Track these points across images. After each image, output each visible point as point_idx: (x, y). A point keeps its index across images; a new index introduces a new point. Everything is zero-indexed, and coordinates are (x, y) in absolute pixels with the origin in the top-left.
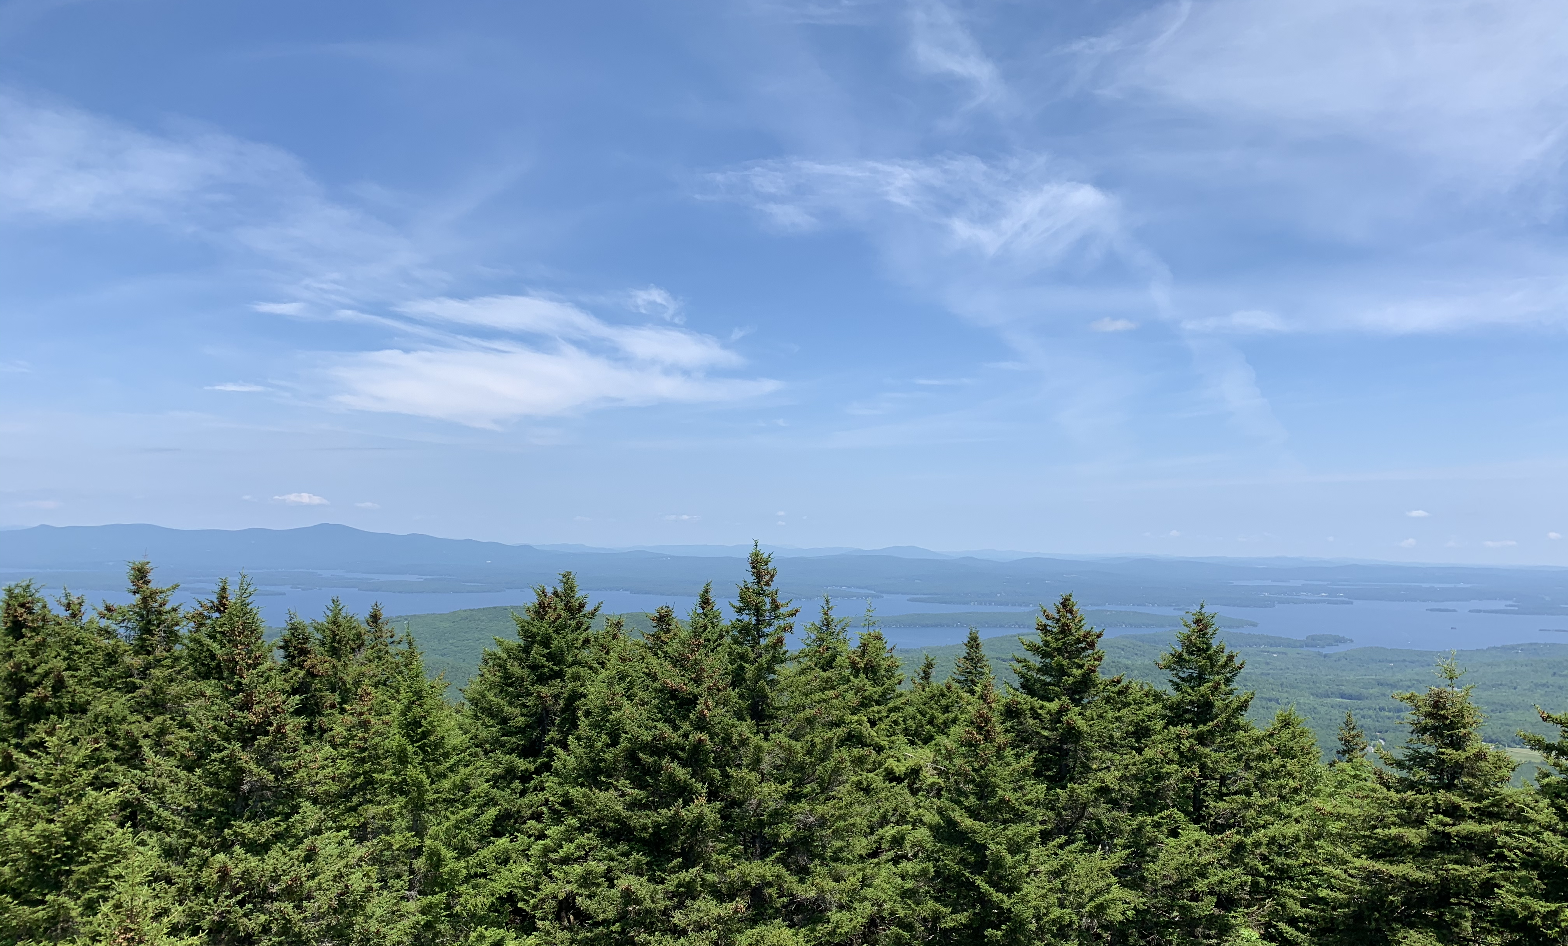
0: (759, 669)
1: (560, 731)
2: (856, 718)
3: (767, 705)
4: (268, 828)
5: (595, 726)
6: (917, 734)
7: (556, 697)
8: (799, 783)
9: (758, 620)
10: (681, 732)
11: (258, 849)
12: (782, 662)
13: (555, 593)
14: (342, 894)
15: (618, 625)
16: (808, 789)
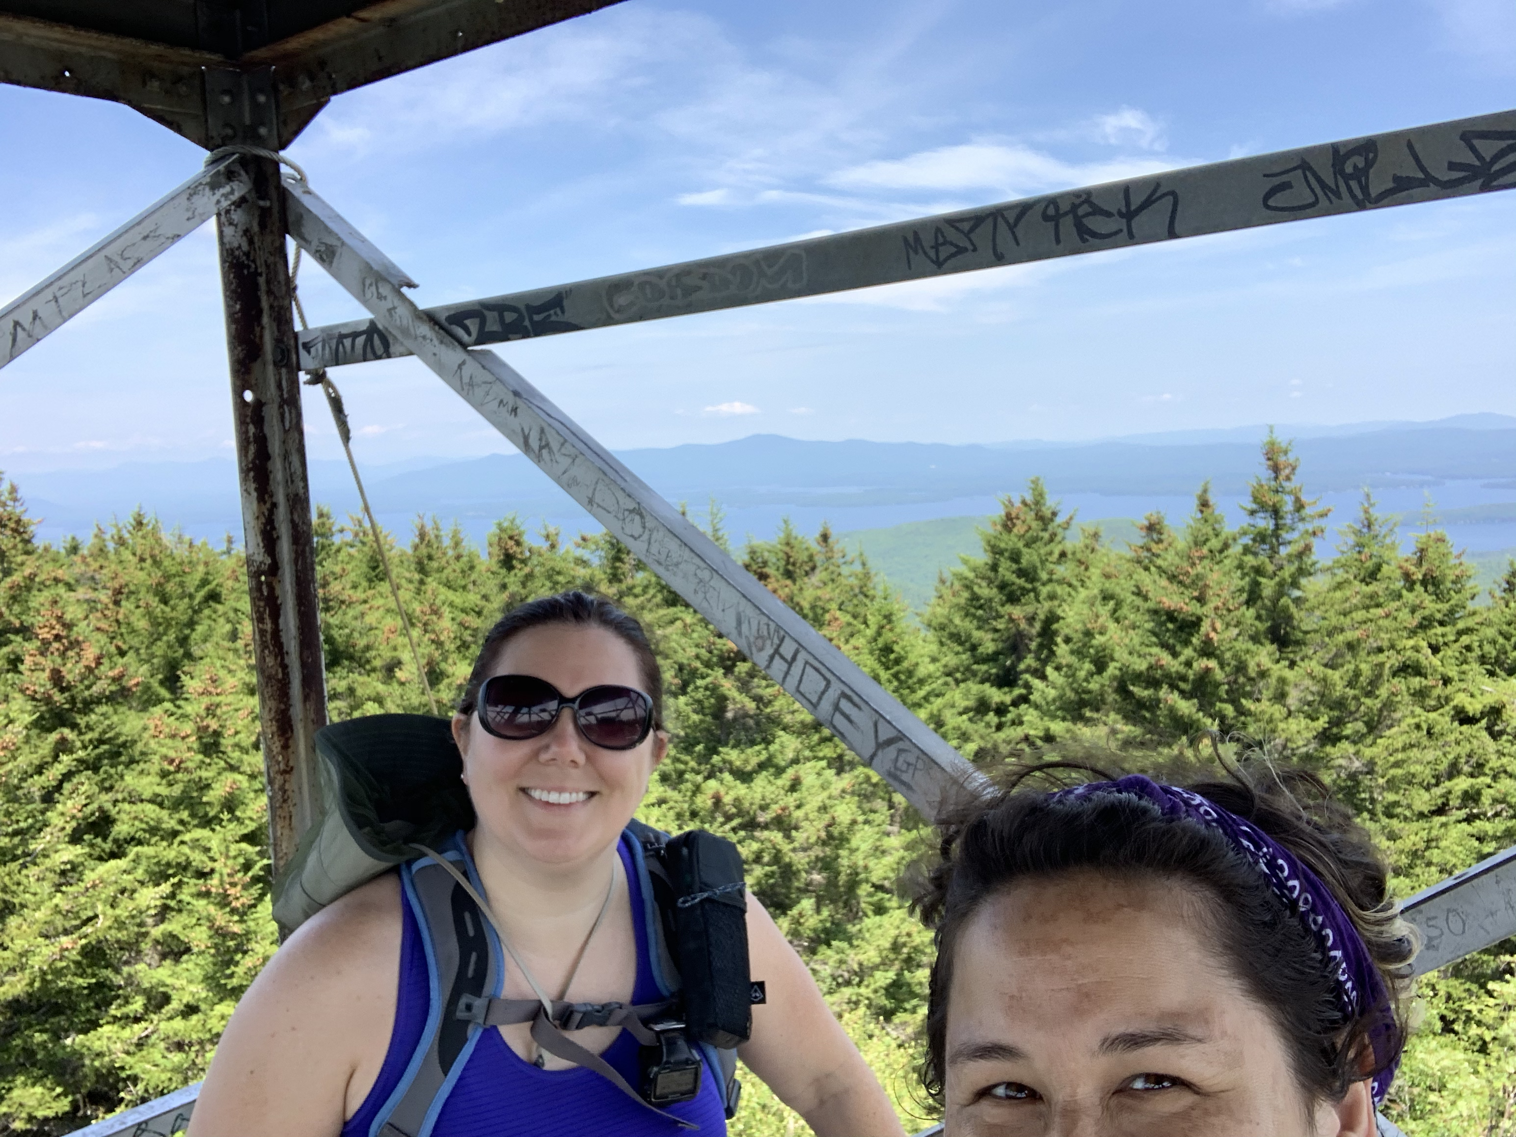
0: (1281, 584)
1: (1038, 659)
2: (1411, 643)
3: (1293, 628)
4: (753, 756)
5: (1078, 653)
6: (1498, 662)
7: (1031, 620)
8: (1337, 722)
9: (1277, 525)
10: (1182, 658)
11: (744, 776)
12: (1310, 574)
13: (1024, 503)
14: (830, 825)
15: (1096, 536)
16: (1348, 730)
